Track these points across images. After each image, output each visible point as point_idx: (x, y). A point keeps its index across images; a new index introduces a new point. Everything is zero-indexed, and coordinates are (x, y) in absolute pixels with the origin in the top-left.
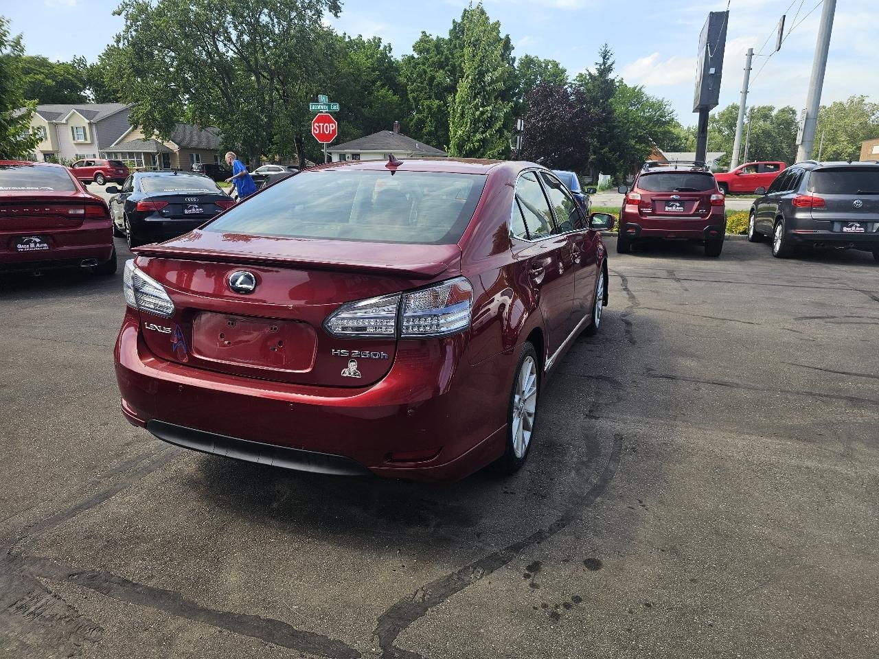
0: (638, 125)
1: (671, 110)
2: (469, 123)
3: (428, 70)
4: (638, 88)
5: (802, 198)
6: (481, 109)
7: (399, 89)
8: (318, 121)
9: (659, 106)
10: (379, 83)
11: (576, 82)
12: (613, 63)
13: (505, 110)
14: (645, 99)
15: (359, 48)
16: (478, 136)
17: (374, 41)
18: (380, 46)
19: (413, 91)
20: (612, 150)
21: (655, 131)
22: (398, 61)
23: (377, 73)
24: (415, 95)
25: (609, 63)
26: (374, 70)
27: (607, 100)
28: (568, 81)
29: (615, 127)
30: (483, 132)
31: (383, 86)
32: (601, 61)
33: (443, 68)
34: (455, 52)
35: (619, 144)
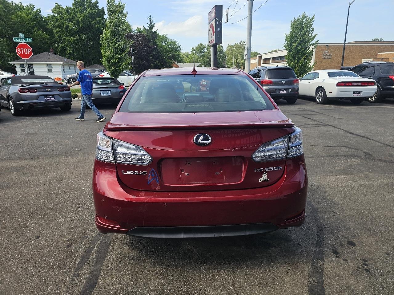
0: (167, 51)
1: (179, 45)
2: (112, 50)
3: (64, 22)
4: (165, 35)
5: (264, 81)
6: (118, 43)
7: (49, 32)
8: (20, 47)
9: (174, 43)
10: (36, 28)
11: (136, 31)
12: (155, 24)
13: (130, 44)
14: (168, 40)
15: (21, 9)
16: (118, 56)
17: (30, 7)
18: (34, 9)
19: (57, 33)
20: (160, 62)
21: (174, 54)
22: (45, 17)
23: (34, 22)
24: (58, 34)
25: (153, 24)
26: (32, 21)
27: (154, 40)
28: (133, 31)
29: (160, 52)
30: (120, 54)
31: (39, 29)
32: (149, 23)
33: (72, 22)
34: (77, 14)
35: (162, 59)
